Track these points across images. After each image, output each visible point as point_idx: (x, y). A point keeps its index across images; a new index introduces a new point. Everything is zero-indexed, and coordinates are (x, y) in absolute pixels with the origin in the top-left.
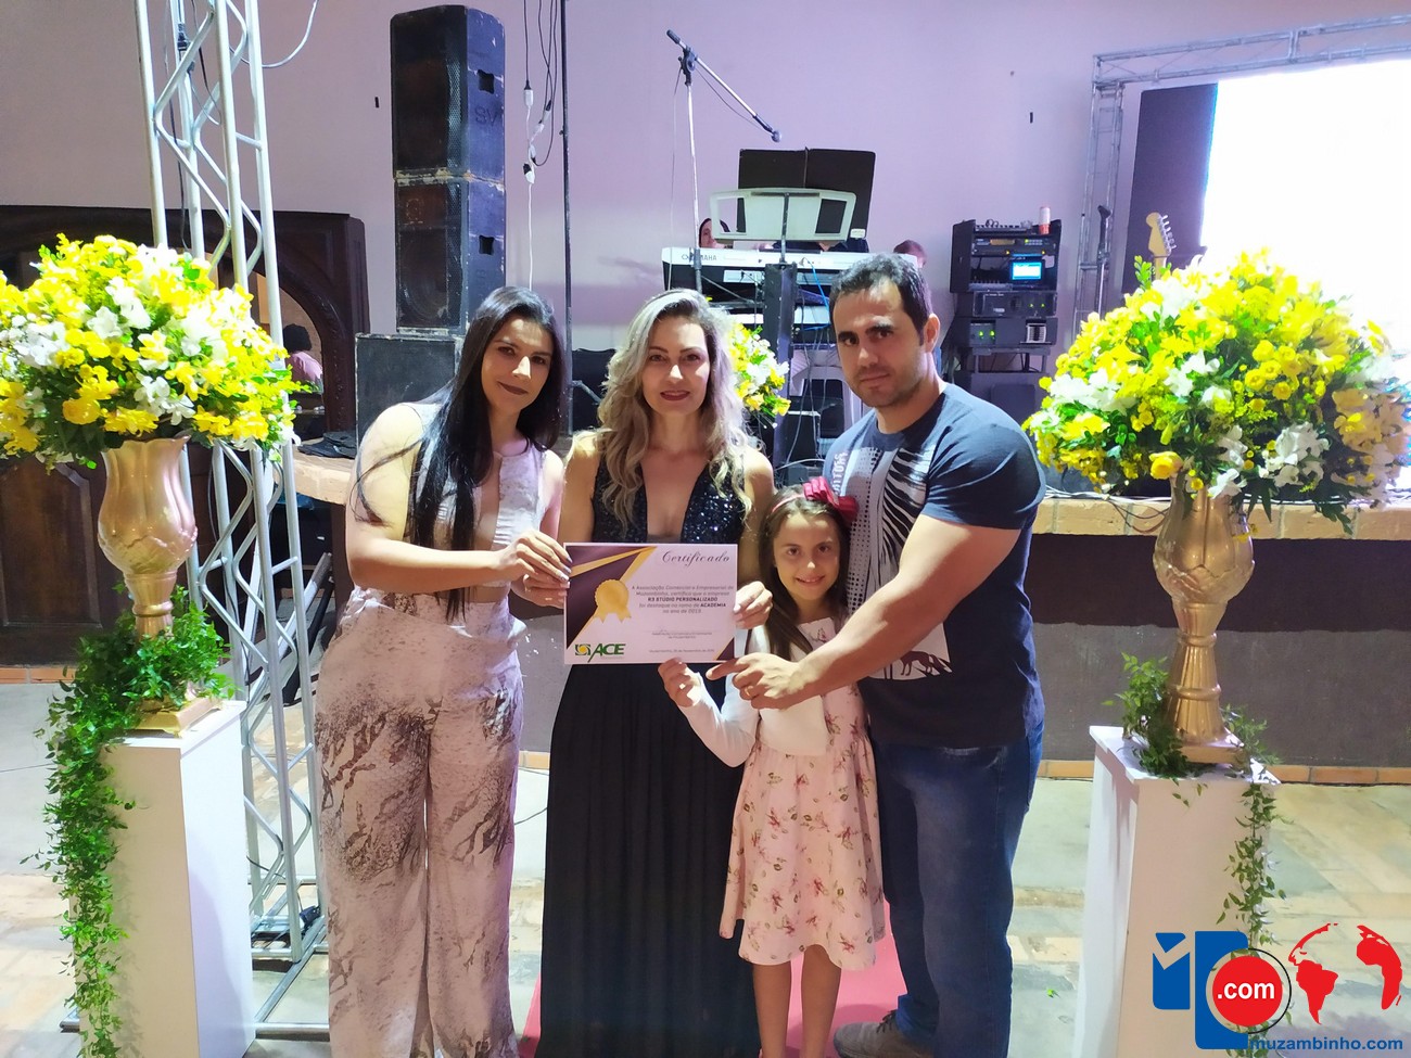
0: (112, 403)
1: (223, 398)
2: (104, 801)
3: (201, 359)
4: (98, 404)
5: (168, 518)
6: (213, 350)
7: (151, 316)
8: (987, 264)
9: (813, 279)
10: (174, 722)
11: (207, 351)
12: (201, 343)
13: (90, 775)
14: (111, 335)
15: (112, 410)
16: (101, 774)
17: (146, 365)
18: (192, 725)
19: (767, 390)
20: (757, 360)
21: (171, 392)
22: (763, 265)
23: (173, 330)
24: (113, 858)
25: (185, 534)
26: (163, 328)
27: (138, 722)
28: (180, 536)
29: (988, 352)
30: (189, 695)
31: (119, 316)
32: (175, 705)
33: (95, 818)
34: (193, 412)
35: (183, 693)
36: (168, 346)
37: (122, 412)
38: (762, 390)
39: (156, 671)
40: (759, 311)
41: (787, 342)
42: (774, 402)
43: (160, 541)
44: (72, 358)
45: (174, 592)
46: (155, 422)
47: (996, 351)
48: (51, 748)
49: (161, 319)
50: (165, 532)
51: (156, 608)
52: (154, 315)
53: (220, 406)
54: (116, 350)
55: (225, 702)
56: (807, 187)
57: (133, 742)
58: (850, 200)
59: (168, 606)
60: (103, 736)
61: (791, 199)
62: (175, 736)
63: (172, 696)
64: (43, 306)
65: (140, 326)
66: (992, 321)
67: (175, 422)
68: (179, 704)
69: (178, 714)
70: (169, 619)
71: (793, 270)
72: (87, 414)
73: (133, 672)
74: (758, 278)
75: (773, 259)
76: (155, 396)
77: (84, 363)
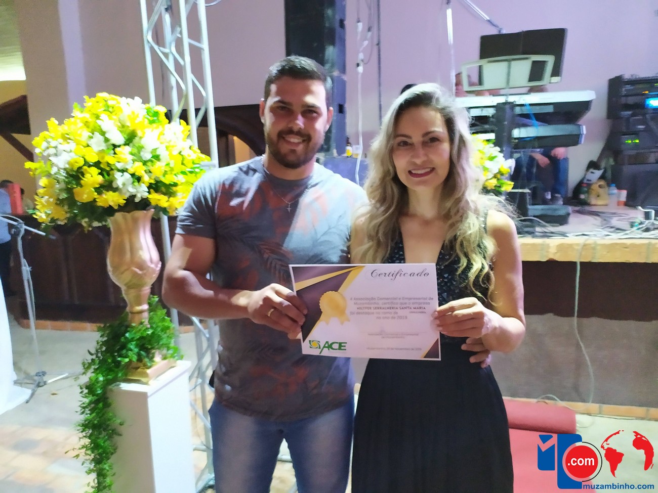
0: (100, 189)
1: (165, 185)
2: (109, 420)
3: (152, 161)
4: (93, 190)
5: (143, 257)
6: (161, 157)
7: (124, 137)
8: (631, 100)
9: (526, 110)
10: (146, 375)
11: (157, 158)
12: (152, 153)
13: (101, 405)
14: (101, 149)
15: (100, 193)
16: (107, 405)
17: (119, 166)
18: (158, 376)
19: (499, 176)
20: (492, 158)
21: (133, 182)
22: (495, 104)
23: (137, 145)
24: (115, 452)
25: (153, 266)
26: (131, 144)
27: (126, 375)
28: (149, 267)
29: (633, 152)
30: (157, 358)
31: (106, 137)
32: (147, 365)
33: (105, 430)
34: (147, 194)
35: (153, 357)
36: (132, 154)
37: (106, 195)
38: (495, 177)
39: (137, 346)
40: (492, 131)
41: (509, 149)
42: (503, 184)
43: (137, 270)
44: (77, 163)
45: (149, 299)
46: (124, 200)
47: (638, 151)
48: (81, 388)
49: (130, 139)
50: (142, 266)
51: (139, 308)
52: (125, 136)
53: (163, 189)
54: (103, 158)
55: (179, 362)
56: (522, 54)
57: (125, 386)
58: (550, 60)
59: (145, 307)
60: (108, 383)
61: (513, 63)
62: (146, 384)
63: (146, 360)
64: (68, 134)
65: (117, 144)
66: (636, 134)
67: (137, 200)
68: (149, 364)
69: (148, 371)
70: (146, 315)
71: (513, 105)
72: (85, 196)
73: (124, 346)
74: (490, 112)
75: (501, 100)
76: (124, 184)
77: (84, 165)
